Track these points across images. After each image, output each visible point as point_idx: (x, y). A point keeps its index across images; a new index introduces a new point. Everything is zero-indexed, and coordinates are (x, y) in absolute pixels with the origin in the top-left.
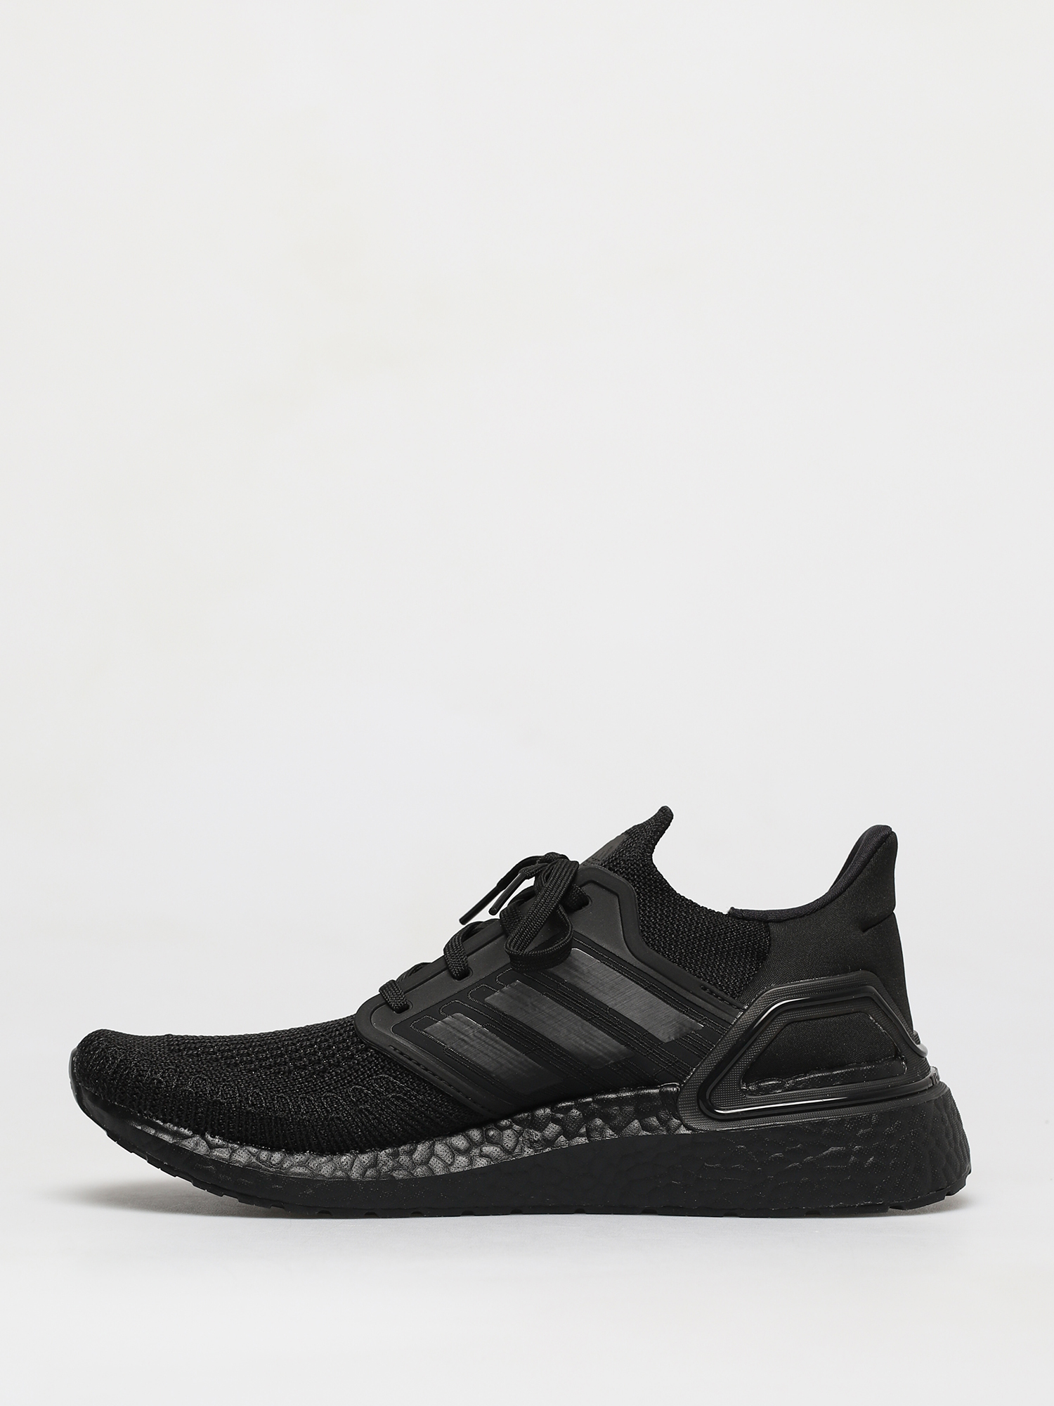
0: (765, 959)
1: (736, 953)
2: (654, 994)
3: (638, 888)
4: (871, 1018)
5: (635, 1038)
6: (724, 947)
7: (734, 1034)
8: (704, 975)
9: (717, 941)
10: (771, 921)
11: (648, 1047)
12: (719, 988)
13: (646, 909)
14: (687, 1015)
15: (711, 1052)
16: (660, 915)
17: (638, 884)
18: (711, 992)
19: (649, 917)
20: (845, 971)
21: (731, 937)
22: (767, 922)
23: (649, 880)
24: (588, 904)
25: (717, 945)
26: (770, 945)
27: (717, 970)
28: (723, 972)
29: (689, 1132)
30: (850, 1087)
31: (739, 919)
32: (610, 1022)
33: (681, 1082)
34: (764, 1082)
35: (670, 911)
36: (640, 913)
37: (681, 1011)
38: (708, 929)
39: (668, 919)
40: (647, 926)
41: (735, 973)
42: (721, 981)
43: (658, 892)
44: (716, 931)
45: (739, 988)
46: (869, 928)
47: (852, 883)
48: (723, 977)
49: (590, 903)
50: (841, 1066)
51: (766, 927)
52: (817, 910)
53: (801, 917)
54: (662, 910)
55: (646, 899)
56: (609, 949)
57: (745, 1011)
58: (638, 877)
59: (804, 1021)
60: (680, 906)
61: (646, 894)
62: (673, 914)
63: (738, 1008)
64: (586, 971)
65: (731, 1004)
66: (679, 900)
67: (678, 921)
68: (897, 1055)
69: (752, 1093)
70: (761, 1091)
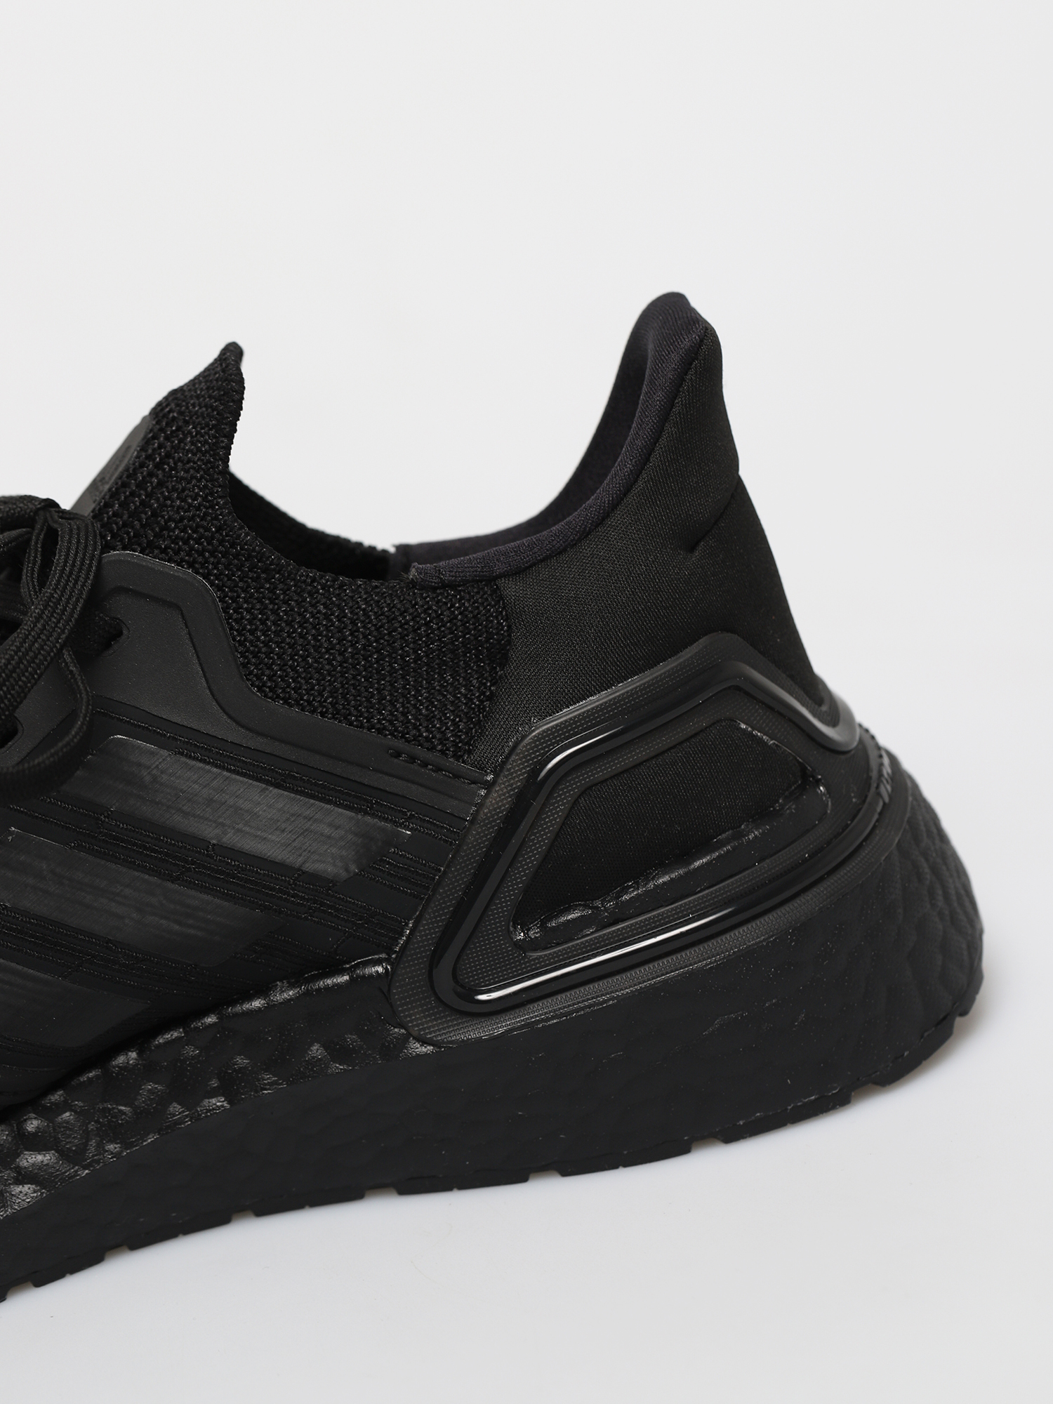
0: (504, 660)
1: (445, 663)
2: (297, 792)
3: (217, 577)
4: (743, 726)
5: (280, 891)
6: (418, 658)
7: (477, 840)
8: (391, 722)
9: (402, 648)
10: (500, 576)
11: (308, 900)
12: (426, 745)
13: (243, 618)
14: (374, 816)
15: (439, 882)
16: (274, 623)
17: (216, 568)
18: (412, 759)
19: (252, 632)
20: (675, 651)
21: (428, 635)
22: (491, 580)
23: (237, 556)
24: (121, 634)
25: (403, 658)
26: (509, 627)
27: (414, 706)
28: (427, 708)
29: (429, 1049)
30: (731, 885)
31: (434, 589)
32: (222, 872)
33: (389, 951)
34: (557, 917)
35: (292, 610)
36: (232, 628)
37: (358, 811)
38: (377, 629)
39: (292, 627)
40: (252, 653)
41: (452, 702)
42: (427, 730)
43: (258, 577)
44: (395, 630)
45: (466, 733)
46: (699, 541)
47: (648, 460)
48: (429, 719)
49: (125, 632)
50: (704, 846)
51: (494, 591)
52: (589, 533)
53: (560, 553)
54: (275, 612)
55: (239, 596)
56: (185, 723)
57: (489, 786)
58: (212, 554)
59: (612, 778)
60: (311, 595)
61: (236, 586)
62: (300, 614)
63: (474, 783)
64: (148, 779)
65: (456, 776)
66: (305, 582)
67: (314, 628)
68: (807, 780)
69: (534, 945)
70: (551, 938)
